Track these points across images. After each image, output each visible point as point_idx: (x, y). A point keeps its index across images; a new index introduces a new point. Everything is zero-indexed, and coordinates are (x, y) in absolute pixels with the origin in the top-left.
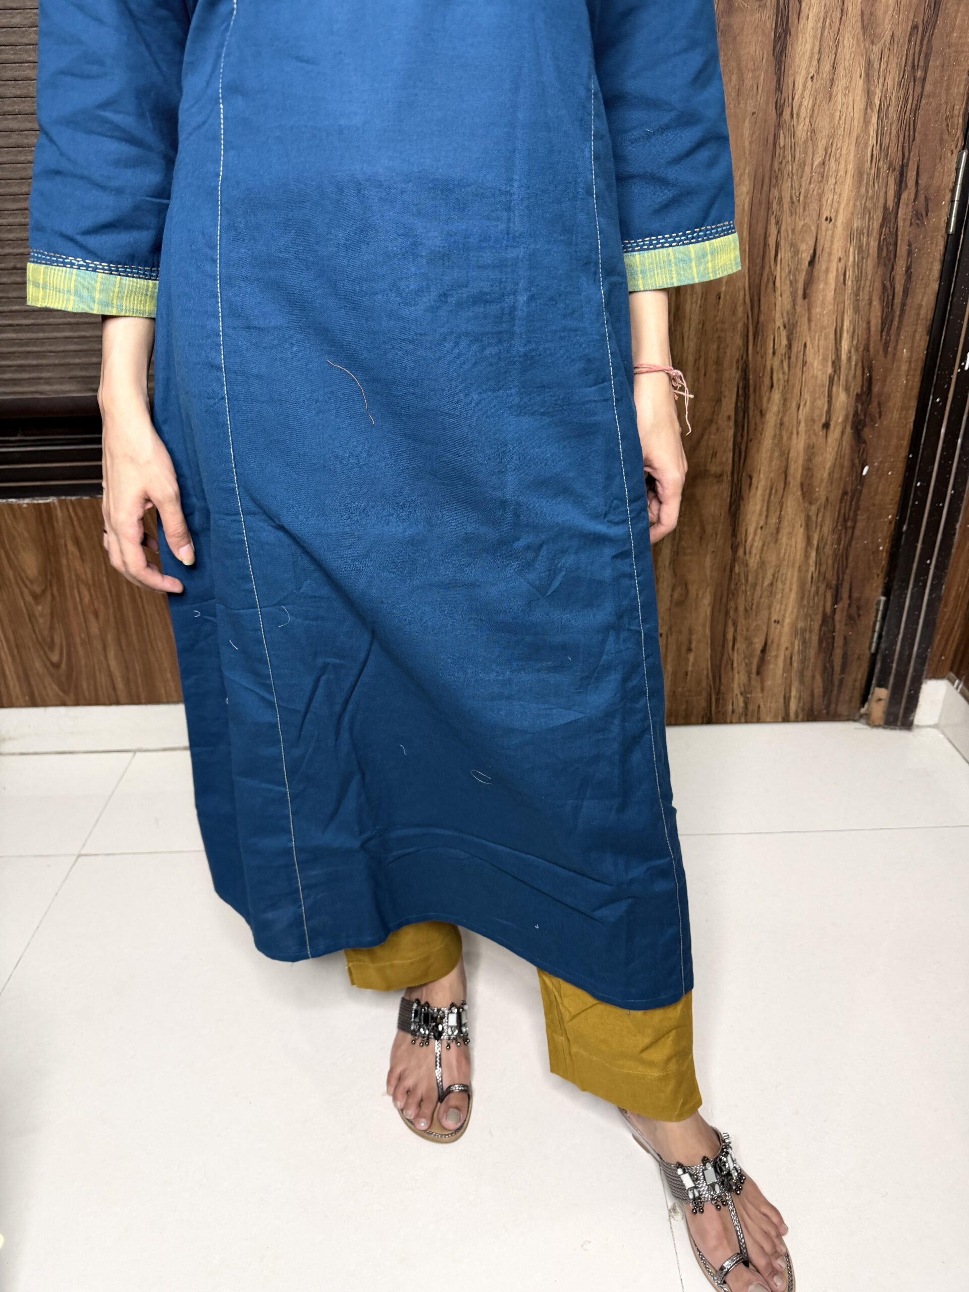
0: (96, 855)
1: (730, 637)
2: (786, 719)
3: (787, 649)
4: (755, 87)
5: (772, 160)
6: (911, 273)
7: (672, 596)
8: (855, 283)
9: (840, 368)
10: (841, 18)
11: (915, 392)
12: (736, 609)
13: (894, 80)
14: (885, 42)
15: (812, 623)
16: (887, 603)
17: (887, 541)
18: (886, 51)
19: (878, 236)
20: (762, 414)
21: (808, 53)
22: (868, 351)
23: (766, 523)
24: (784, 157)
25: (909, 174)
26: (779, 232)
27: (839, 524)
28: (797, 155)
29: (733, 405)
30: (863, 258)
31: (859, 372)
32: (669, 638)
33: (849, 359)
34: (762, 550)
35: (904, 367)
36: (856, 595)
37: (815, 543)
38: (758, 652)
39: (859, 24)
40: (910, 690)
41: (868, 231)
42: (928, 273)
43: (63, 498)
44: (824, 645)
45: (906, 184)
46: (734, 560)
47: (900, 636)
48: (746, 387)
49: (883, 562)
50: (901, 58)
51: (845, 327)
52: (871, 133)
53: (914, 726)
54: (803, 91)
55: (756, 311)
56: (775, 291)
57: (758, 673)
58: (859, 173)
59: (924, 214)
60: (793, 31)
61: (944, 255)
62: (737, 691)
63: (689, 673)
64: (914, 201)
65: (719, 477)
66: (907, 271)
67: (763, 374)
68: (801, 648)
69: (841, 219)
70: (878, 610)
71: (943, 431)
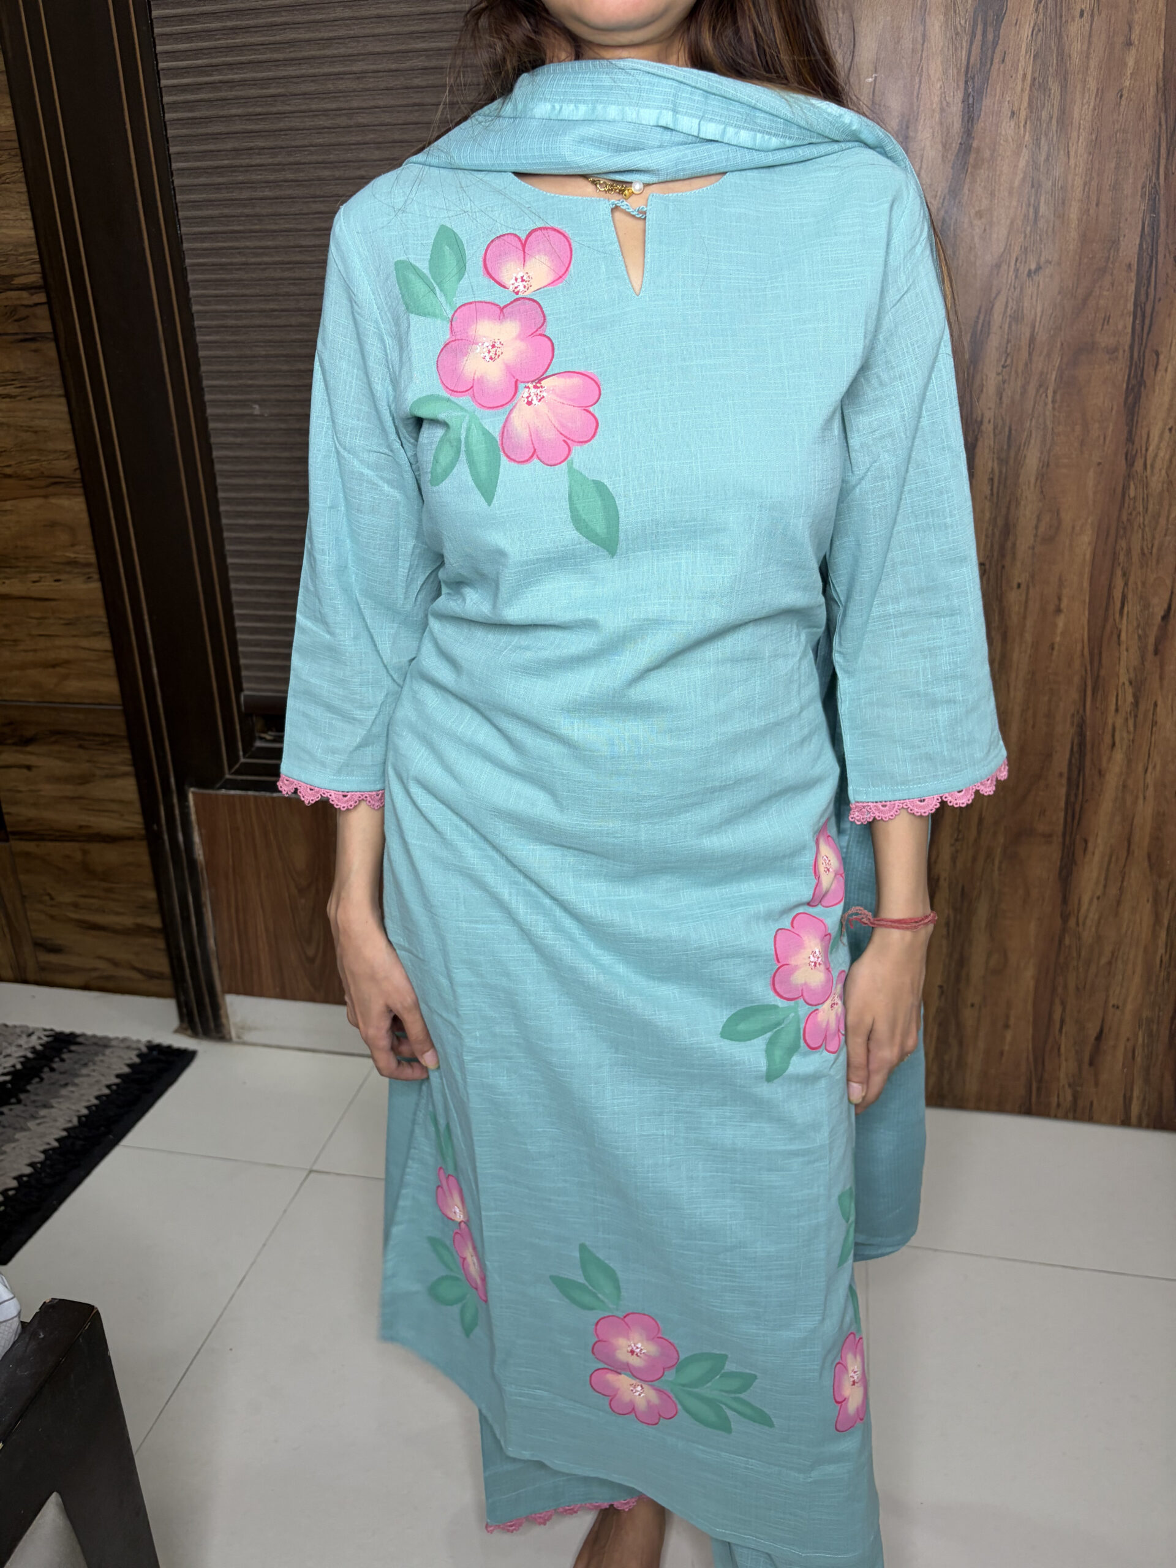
0: (327, 1173)
1: (1057, 1017)
2: (1126, 1123)
3: (1128, 1040)
4: (1102, 438)
5: (1120, 510)
7: (987, 963)
12: (1065, 987)
15: (1161, 1013)
20: (1101, 774)
21: (1166, 406)
23: (1104, 893)
24: (1134, 509)
26: (1126, 584)
28: (1151, 506)
29: (1065, 763)
32: (983, 1009)
34: (1099, 923)
37: (1166, 922)
38: (1093, 1038)
46: (1064, 930)
48: (1082, 744)
54: (1160, 442)
55: (1096, 664)
56: (1119, 645)
57: (1091, 1064)
60: (1148, 383)
62: (1063, 1081)
63: (1005, 1053)
65: (1048, 837)
67: (1103, 733)
68: (1146, 1041)
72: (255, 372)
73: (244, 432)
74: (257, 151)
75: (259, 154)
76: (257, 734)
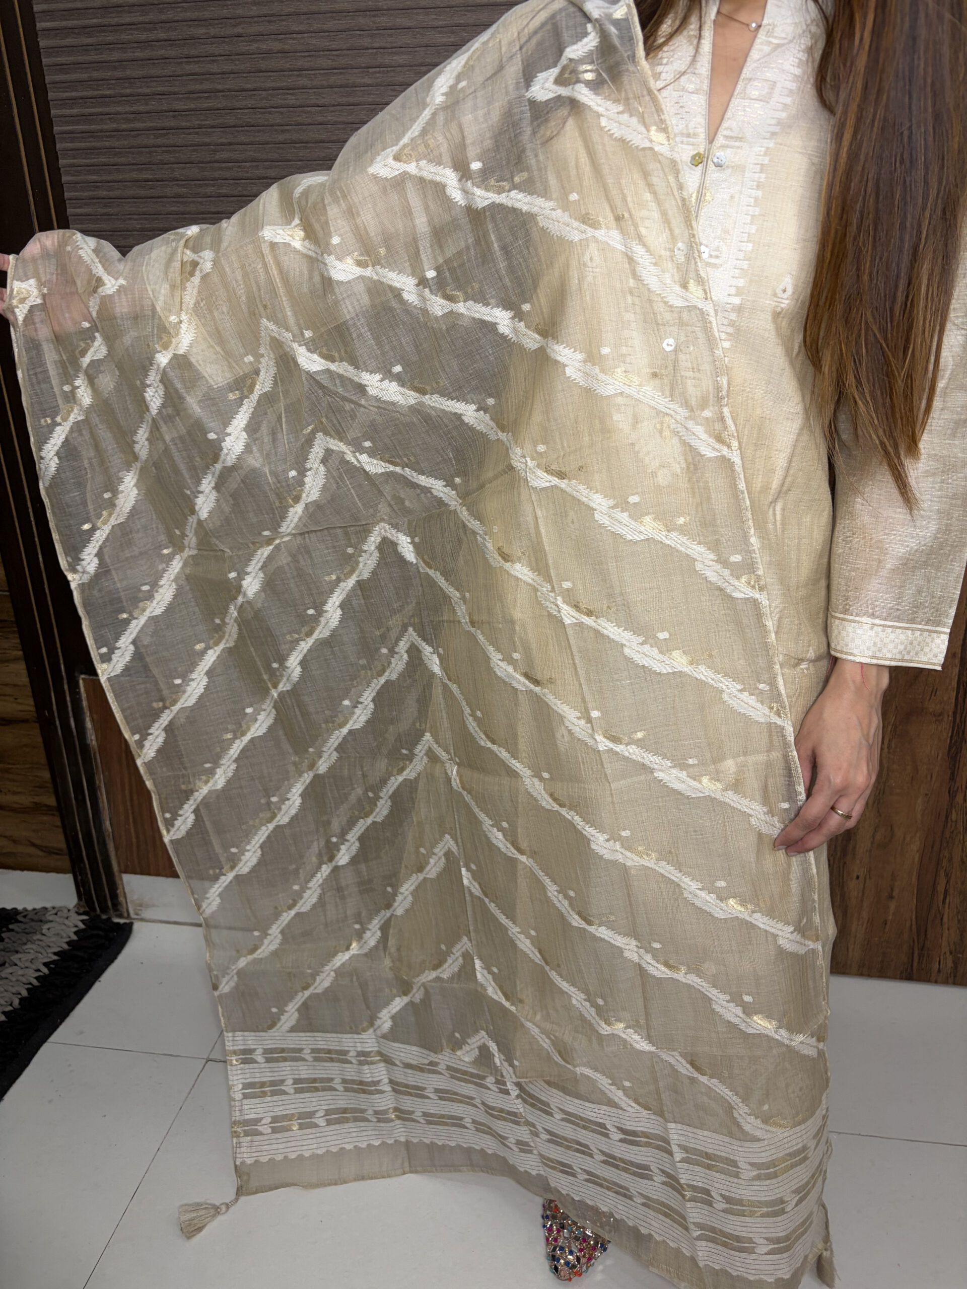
1: (941, 888)
7: (873, 837)
12: (950, 860)
32: (868, 881)
62: (945, 948)
63: (889, 923)
65: (938, 716)
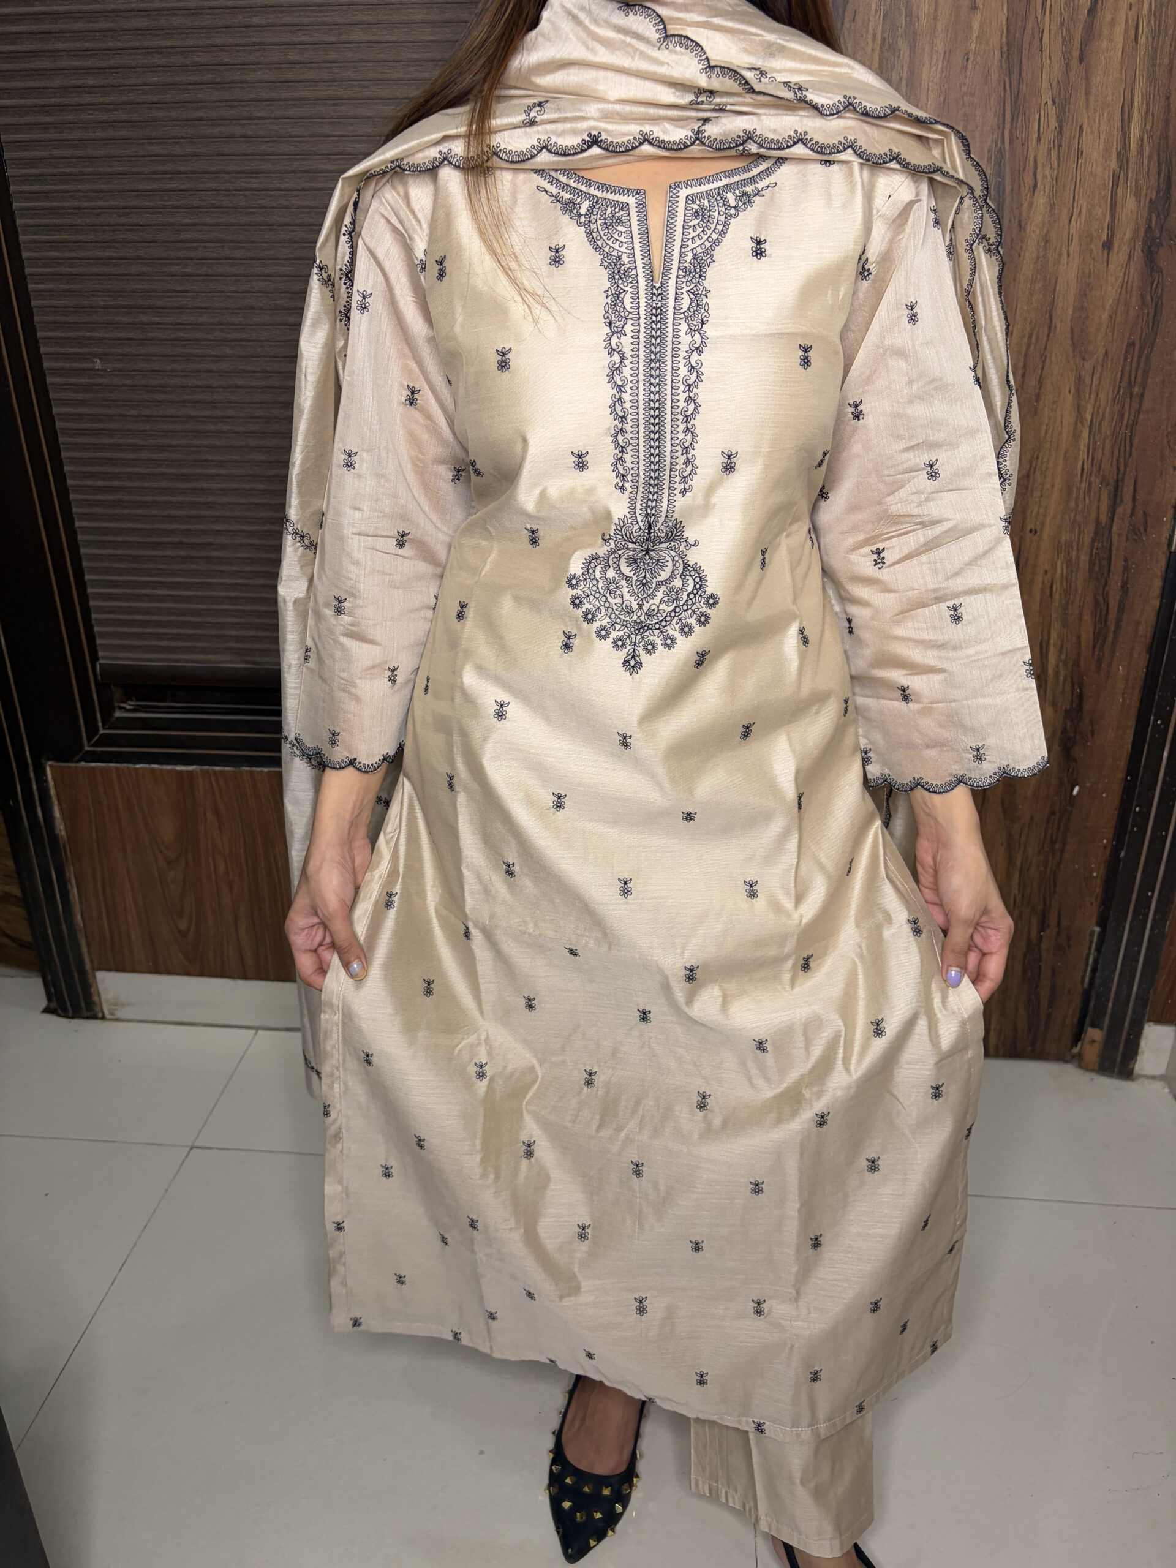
0: (210, 1148)
6: (1127, 588)
8: (1063, 596)
9: (1046, 682)
10: (1048, 335)
11: (1134, 711)
13: (1108, 394)
14: (1097, 359)
16: (1102, 936)
17: (1102, 867)
18: (1099, 368)
19: (1089, 550)
22: (1079, 666)
25: (1125, 489)
27: (1046, 846)
30: (1072, 571)
31: (1068, 688)
33: (1057, 674)
35: (1120, 685)
36: (1065, 923)
37: (1018, 863)
39: (1069, 341)
40: (1129, 1034)
41: (1078, 545)
42: (1147, 589)
43: (207, 767)
44: (1029, 974)
45: (1122, 501)
47: (1117, 973)
49: (1098, 890)
50: (1116, 375)
51: (1052, 641)
52: (1082, 447)
53: (1134, 1076)
58: (1068, 487)
59: (1142, 530)
61: (1166, 572)
64: (1131, 516)
66: (1122, 587)
69: (1048, 531)
70: (1091, 942)
71: (1165, 754)
72: (95, 323)
73: (87, 388)
74: (87, 89)
75: (89, 93)
76: (116, 704)
